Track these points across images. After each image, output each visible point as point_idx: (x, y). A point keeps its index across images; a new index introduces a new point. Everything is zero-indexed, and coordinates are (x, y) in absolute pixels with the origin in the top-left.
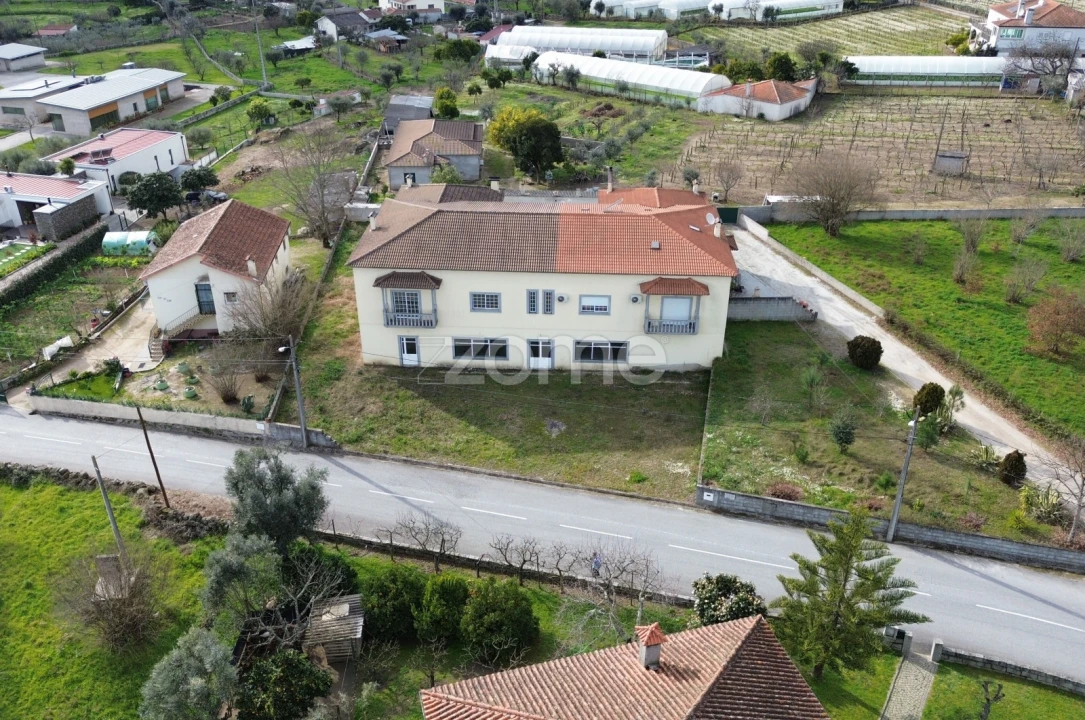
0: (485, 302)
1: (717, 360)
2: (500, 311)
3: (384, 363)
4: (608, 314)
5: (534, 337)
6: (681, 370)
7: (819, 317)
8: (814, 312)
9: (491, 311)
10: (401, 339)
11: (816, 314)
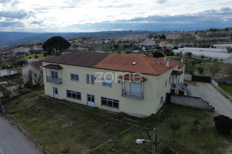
0: (74, 77)
1: (153, 114)
2: (79, 82)
3: (50, 96)
4: (112, 87)
5: (89, 93)
6: (139, 117)
7: (215, 109)
8: (212, 107)
9: (76, 81)
10: (54, 88)
11: (214, 108)
